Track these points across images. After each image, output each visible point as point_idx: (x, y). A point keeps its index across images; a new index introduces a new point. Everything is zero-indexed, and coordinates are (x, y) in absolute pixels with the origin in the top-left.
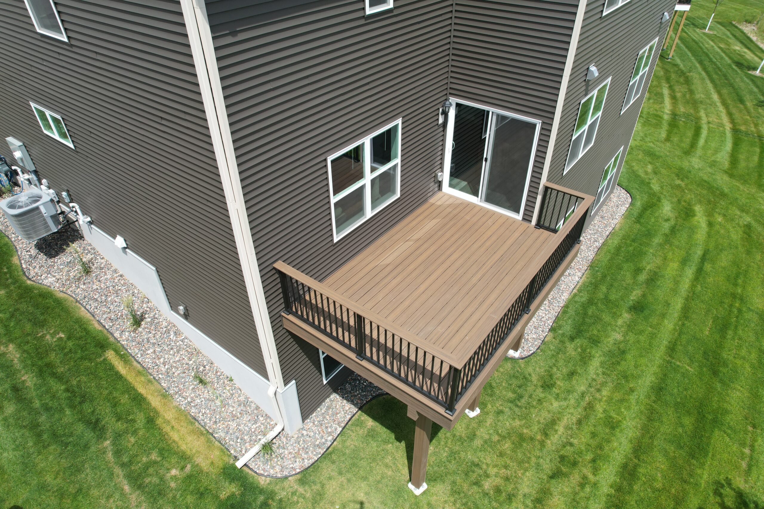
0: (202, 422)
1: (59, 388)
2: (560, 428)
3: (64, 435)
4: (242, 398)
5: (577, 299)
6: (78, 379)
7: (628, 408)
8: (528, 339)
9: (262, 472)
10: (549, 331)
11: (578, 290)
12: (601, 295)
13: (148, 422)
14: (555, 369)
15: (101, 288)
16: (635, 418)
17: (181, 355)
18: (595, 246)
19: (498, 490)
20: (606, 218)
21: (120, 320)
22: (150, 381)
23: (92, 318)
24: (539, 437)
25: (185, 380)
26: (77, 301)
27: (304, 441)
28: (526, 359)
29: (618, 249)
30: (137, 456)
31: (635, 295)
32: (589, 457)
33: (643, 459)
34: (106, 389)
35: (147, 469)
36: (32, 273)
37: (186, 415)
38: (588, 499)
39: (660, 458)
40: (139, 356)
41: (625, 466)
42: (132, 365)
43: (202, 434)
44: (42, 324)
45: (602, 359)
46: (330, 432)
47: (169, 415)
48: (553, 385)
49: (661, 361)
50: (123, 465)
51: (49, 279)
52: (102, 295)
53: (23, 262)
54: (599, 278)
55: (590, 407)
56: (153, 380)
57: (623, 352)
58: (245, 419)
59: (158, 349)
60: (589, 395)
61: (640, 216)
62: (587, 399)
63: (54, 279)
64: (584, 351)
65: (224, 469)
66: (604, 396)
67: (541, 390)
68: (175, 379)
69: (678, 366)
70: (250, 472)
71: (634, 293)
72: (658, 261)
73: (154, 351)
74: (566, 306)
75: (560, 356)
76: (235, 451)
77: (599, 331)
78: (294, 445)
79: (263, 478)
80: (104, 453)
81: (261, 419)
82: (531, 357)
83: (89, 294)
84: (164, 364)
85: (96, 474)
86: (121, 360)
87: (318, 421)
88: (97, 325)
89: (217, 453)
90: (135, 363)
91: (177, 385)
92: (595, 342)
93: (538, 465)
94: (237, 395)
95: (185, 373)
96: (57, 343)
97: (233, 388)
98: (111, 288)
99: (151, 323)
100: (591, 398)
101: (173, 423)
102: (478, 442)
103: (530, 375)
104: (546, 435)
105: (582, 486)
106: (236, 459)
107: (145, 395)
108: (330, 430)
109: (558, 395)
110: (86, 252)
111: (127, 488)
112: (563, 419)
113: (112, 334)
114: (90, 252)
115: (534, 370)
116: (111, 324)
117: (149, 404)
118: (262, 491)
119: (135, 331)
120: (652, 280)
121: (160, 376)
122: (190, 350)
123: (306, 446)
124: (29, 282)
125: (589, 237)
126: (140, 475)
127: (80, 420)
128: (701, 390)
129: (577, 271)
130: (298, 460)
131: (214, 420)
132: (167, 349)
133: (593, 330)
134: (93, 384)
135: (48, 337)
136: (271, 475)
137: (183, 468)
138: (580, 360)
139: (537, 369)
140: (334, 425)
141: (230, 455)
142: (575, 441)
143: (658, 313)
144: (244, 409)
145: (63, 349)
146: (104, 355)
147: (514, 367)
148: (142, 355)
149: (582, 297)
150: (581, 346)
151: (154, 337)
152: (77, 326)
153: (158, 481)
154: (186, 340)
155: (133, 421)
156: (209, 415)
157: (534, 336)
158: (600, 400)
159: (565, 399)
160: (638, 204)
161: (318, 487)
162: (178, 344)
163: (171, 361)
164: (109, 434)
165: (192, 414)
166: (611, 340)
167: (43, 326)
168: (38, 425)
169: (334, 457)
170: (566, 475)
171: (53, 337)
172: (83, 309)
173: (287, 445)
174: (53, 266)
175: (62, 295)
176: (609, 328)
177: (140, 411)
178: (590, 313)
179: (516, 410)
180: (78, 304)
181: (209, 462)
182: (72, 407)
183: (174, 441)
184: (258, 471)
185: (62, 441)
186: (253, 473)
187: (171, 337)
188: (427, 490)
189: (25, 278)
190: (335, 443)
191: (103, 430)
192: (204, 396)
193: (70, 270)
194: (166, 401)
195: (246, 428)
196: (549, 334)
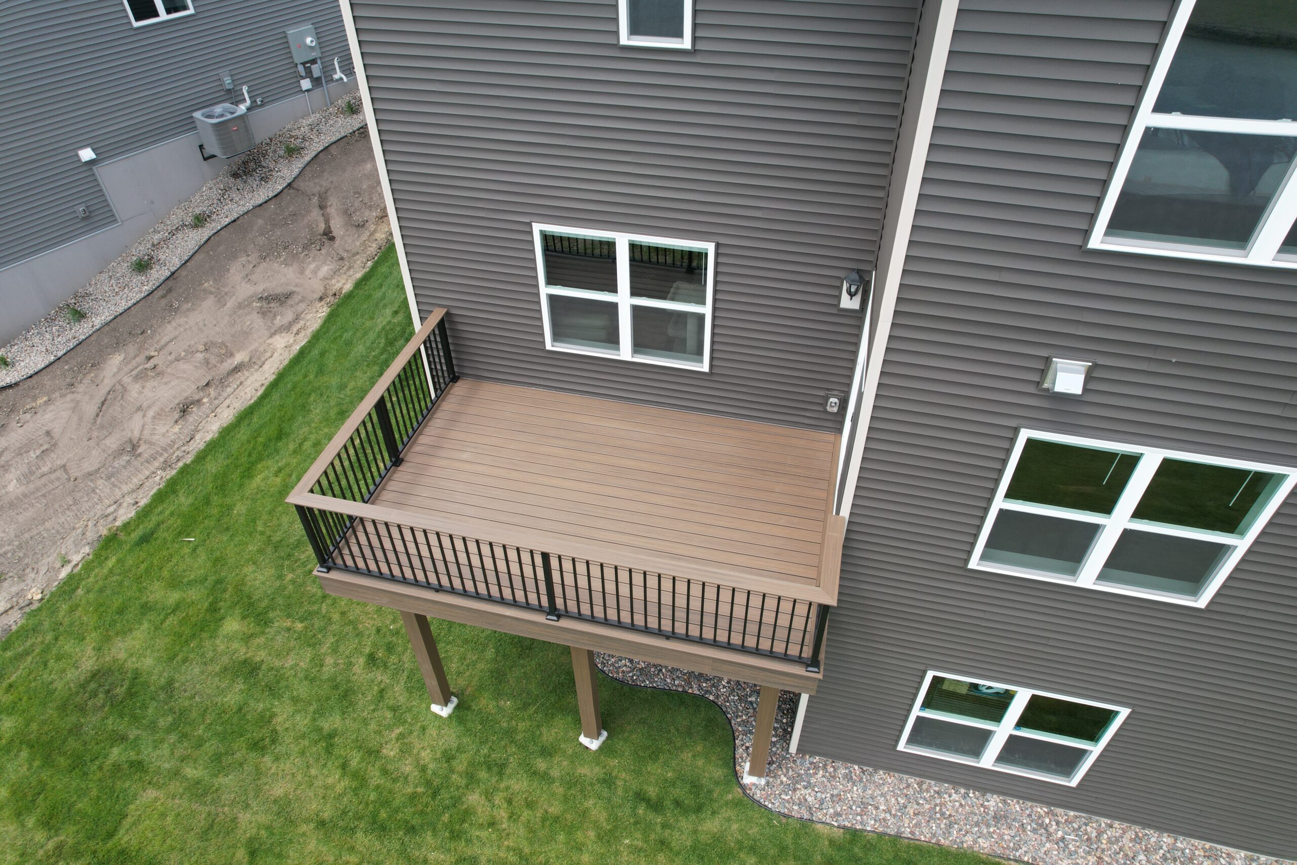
8: (796, 790)
10: (844, 827)
19: (468, 814)
28: (746, 800)
67: (689, 843)
82: (756, 808)
102: (541, 765)
103: (714, 814)
115: (729, 820)
139: (735, 826)
147: (719, 783)
157: (811, 799)
179: (627, 809)
188: (441, 717)
196: (836, 829)
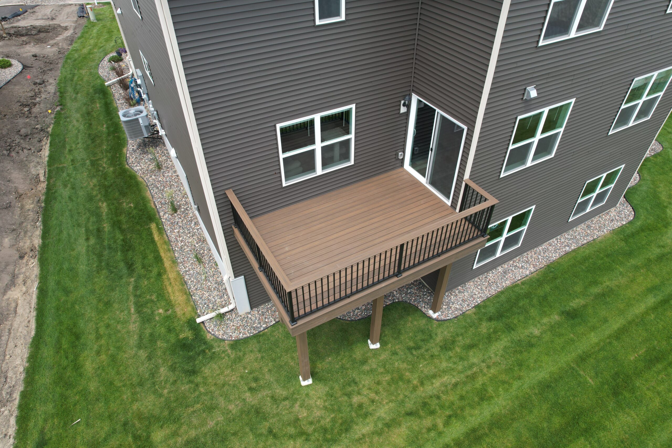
0: (189, 286)
1: (120, 237)
2: (437, 383)
3: (112, 266)
4: (219, 279)
5: (516, 289)
6: (131, 235)
7: (507, 390)
8: (451, 307)
9: (211, 331)
10: (473, 307)
11: (522, 283)
12: (541, 292)
13: (158, 275)
14: (460, 338)
15: (163, 181)
16: (508, 399)
17: (193, 239)
18: (564, 249)
19: (360, 406)
20: (592, 228)
21: (166, 205)
22: (169, 250)
23: (152, 199)
24: (415, 382)
25: (190, 256)
26: (147, 186)
27: (246, 321)
28: (440, 322)
29: (586, 259)
30: (145, 293)
31: (576, 303)
32: (448, 413)
33: (494, 433)
34: (143, 246)
35: (147, 303)
36: (130, 161)
37: (181, 279)
38: (428, 440)
39: (511, 438)
40: (169, 231)
41: (474, 430)
42: (163, 236)
43: (186, 293)
44: (123, 194)
45: (509, 344)
46: (266, 322)
47: (172, 275)
48: (450, 349)
49: (564, 366)
50: (136, 296)
51: (138, 167)
52: (162, 186)
53: (128, 152)
54: (549, 278)
55: (473, 377)
56: (171, 250)
57: (531, 345)
58: (215, 293)
59: (181, 231)
60: (478, 367)
61: (633, 235)
62: (475, 369)
63: (140, 168)
64: (495, 332)
65: (189, 320)
66: (490, 373)
67: (439, 349)
68: (184, 254)
69: (579, 375)
70: (204, 328)
71: (577, 301)
72: (623, 281)
73: (179, 232)
74: (502, 292)
75: (471, 329)
76: (201, 311)
77: (519, 321)
78: (239, 321)
79: (210, 335)
80: (129, 285)
81: (226, 297)
82: (446, 322)
83: (155, 183)
84: (182, 241)
85: (120, 295)
86: (158, 231)
87: (262, 312)
88: (152, 205)
89: (190, 309)
90: (165, 236)
91: (183, 257)
92: (510, 328)
93: (403, 401)
94: (217, 276)
95: (191, 251)
96: (128, 209)
97: (216, 271)
98: (168, 182)
99: (183, 212)
100: (478, 370)
101: (172, 280)
102: (366, 368)
103: (436, 334)
104: (422, 384)
105: (429, 430)
106: (199, 316)
107: (163, 258)
108: (267, 320)
109: (450, 357)
110: (163, 154)
111: (133, 310)
112: (444, 377)
113: (159, 213)
114: (165, 155)
115: (442, 332)
116: (160, 206)
117: (163, 264)
118: (205, 343)
119: (172, 215)
120: (603, 295)
121: (176, 249)
122: (199, 237)
123: (246, 325)
124: (127, 166)
125: (563, 240)
126: (142, 305)
127: (123, 260)
128: (590, 402)
129: (532, 266)
130: (236, 332)
131: (196, 287)
132: (187, 232)
133: (514, 318)
134: (138, 241)
135: (125, 204)
136: (215, 335)
137: (167, 310)
138: (487, 338)
139: (446, 333)
140: (271, 318)
141: (196, 313)
142: (444, 397)
143: (589, 324)
144: (217, 287)
145: (130, 214)
146: (150, 225)
147: (427, 324)
148: (171, 232)
149: (522, 289)
150: (495, 328)
151: (182, 222)
152: (142, 202)
153: (150, 313)
154: (200, 230)
155: (151, 271)
156: (194, 283)
157: (458, 307)
158: (485, 375)
159: (455, 363)
160: (639, 223)
161: (241, 354)
162: (194, 231)
163: (186, 241)
164: (135, 275)
165: (185, 279)
166: (527, 332)
167: (124, 196)
168: (102, 256)
169: (261, 339)
170: (420, 417)
171: (127, 205)
172: (149, 192)
173: (234, 320)
174: (142, 159)
175: (140, 179)
176: (531, 322)
177: (156, 267)
178: (521, 304)
179: (410, 356)
180: (147, 188)
181: (182, 312)
182: (122, 251)
183: (168, 292)
184: (208, 329)
185: (110, 269)
186: (205, 330)
187: (192, 225)
188: (310, 385)
189: (126, 163)
190: (266, 330)
191: (133, 270)
192: (197, 270)
193: (150, 164)
194: (174, 265)
195: (213, 299)
196: (472, 310)
